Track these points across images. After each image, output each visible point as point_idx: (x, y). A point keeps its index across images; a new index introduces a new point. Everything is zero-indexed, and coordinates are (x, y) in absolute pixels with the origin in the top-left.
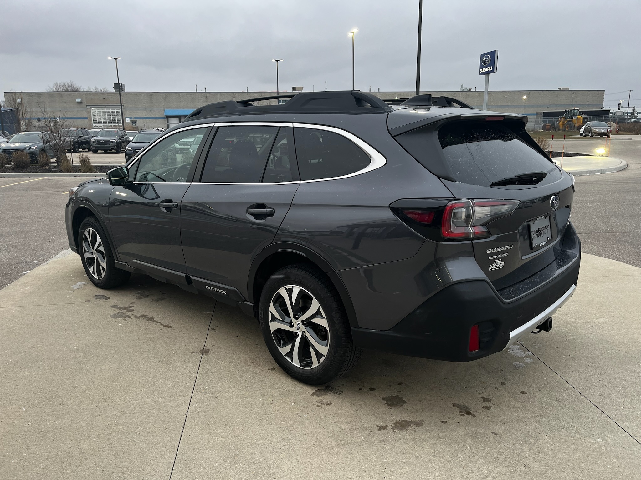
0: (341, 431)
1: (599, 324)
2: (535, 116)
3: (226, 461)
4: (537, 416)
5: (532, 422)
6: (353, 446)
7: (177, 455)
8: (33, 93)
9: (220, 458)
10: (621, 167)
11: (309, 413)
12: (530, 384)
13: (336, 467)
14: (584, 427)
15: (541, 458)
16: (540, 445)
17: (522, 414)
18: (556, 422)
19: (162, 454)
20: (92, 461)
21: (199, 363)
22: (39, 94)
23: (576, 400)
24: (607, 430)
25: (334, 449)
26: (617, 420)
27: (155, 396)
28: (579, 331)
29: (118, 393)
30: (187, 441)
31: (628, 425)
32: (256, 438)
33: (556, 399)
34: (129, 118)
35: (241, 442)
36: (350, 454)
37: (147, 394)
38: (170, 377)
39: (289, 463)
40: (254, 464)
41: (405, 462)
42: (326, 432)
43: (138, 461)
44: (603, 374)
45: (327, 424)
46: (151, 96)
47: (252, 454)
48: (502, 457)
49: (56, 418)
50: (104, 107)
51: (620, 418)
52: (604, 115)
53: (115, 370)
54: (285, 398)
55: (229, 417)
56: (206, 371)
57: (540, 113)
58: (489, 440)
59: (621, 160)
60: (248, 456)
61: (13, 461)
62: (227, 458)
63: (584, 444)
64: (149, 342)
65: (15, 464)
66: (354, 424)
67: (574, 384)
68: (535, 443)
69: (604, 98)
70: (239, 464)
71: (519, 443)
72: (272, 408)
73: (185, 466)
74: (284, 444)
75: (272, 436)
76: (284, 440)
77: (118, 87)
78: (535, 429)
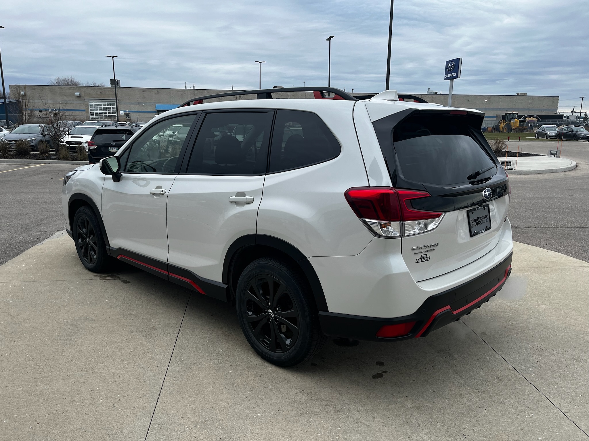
0: (301, 402)
1: (540, 311)
2: (495, 119)
3: (196, 426)
4: (479, 392)
5: (473, 397)
6: (311, 415)
7: (152, 419)
8: (36, 87)
9: (191, 423)
10: (571, 167)
11: (273, 385)
12: (474, 363)
13: (295, 433)
14: (520, 403)
15: (480, 430)
16: (479, 418)
17: (465, 390)
18: (495, 398)
19: (138, 419)
20: (76, 423)
21: (176, 337)
22: (42, 87)
23: (514, 378)
24: (541, 406)
25: (294, 417)
26: (550, 398)
27: (135, 366)
28: (522, 316)
29: (102, 363)
30: (162, 407)
31: (560, 402)
32: (224, 406)
33: (497, 377)
34: (123, 112)
35: (211, 409)
36: (308, 423)
37: (128, 364)
38: (150, 349)
39: (253, 428)
40: (221, 429)
41: (357, 430)
42: (287, 402)
43: (117, 424)
44: (540, 356)
45: (288, 395)
46: (144, 92)
47: (219, 420)
48: (444, 428)
49: (45, 384)
50: (101, 100)
51: (553, 396)
52: (558, 119)
53: (100, 342)
54: (253, 371)
55: (201, 386)
56: (182, 345)
57: (500, 116)
58: (434, 412)
59: (571, 160)
60: (216, 422)
61: (5, 421)
62: (197, 423)
63: (518, 418)
64: (132, 317)
65: (7, 424)
66: (313, 395)
67: (514, 364)
68: (475, 416)
69: (559, 103)
70: (207, 429)
71: (460, 415)
72: (240, 379)
73: (159, 429)
74: (249, 412)
75: (239, 404)
76: (249, 408)
77: (114, 83)
78: (475, 404)
